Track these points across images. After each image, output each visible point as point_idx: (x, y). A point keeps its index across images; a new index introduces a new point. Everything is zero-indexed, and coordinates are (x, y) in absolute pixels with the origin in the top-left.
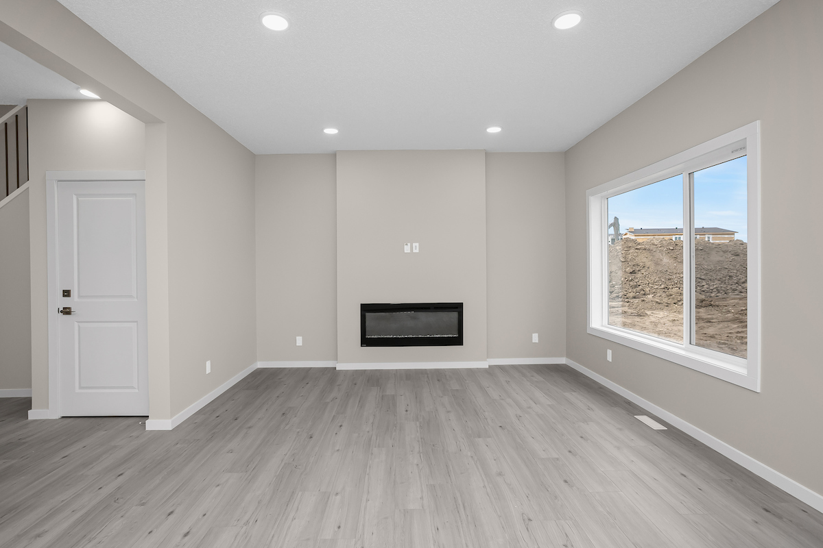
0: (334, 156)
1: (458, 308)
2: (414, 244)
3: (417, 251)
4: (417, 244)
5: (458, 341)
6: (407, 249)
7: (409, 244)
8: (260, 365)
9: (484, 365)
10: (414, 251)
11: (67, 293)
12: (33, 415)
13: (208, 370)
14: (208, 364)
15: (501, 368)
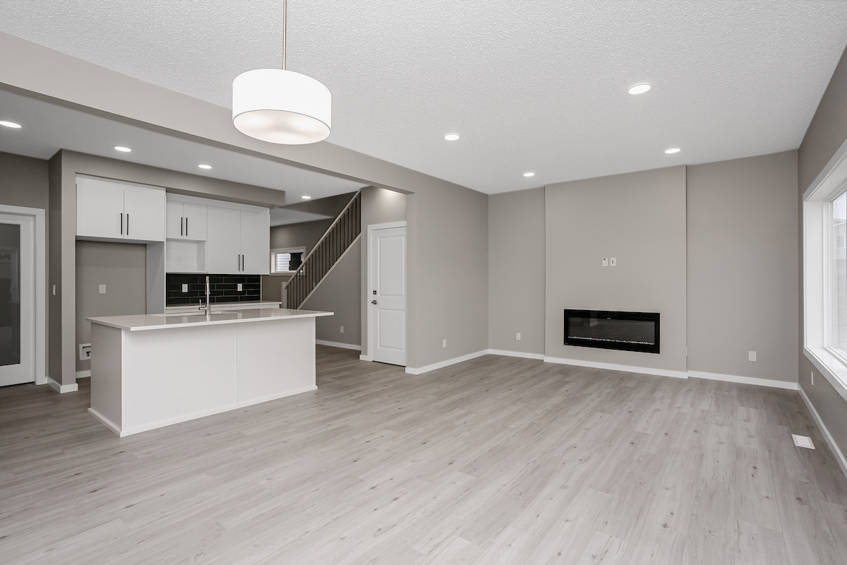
0: (544, 188)
1: (654, 318)
2: (611, 259)
3: (614, 265)
4: (614, 259)
5: (655, 349)
6: (605, 263)
7: (607, 259)
8: (490, 351)
9: (683, 375)
10: (611, 265)
11: (375, 292)
12: (362, 357)
13: (444, 345)
14: (444, 342)
15: (703, 382)
